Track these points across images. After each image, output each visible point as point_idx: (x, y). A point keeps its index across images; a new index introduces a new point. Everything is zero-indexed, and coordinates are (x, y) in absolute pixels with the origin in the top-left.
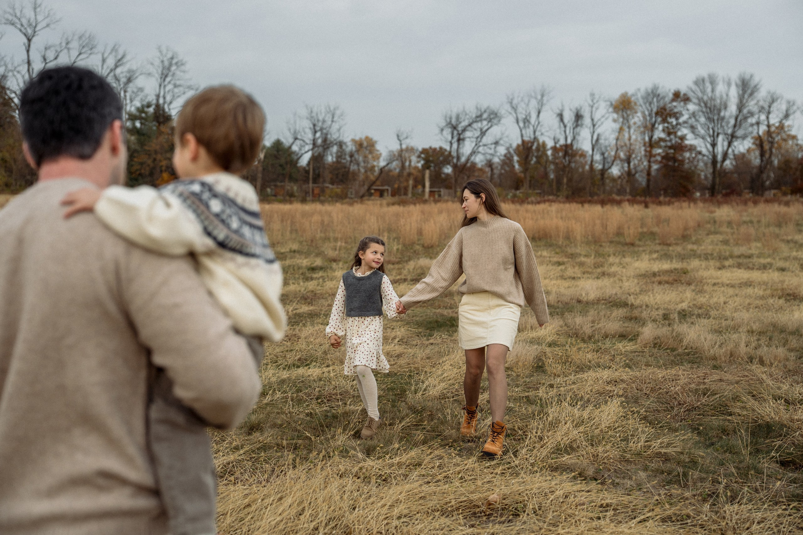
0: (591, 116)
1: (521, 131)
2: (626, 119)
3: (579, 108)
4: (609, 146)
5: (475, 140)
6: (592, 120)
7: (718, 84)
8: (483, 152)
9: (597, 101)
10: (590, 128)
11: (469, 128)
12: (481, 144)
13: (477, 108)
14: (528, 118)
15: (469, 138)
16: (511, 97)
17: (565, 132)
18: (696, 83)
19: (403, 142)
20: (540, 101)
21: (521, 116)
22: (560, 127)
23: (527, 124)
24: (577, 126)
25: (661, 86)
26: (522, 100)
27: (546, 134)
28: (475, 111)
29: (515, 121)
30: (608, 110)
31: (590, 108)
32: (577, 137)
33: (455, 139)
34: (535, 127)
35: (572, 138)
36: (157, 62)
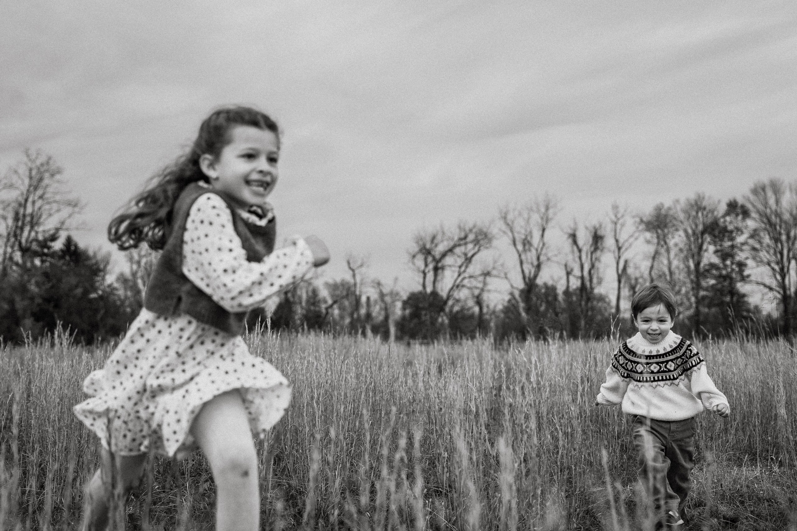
0: (615, 235)
1: (520, 256)
2: (662, 240)
3: (597, 226)
4: (642, 277)
5: (457, 269)
6: (617, 241)
7: (784, 193)
8: (468, 285)
9: (623, 216)
10: (614, 252)
11: (449, 253)
12: (466, 275)
13: (460, 227)
14: (529, 238)
15: (450, 266)
16: (504, 210)
17: (580, 258)
18: (755, 191)
19: (356, 272)
20: (544, 214)
21: (519, 237)
22: (573, 252)
23: (527, 247)
24: (596, 249)
25: (707, 195)
26: (520, 214)
27: (554, 259)
28: (458, 230)
29: (511, 242)
30: (637, 228)
31: (613, 226)
32: (597, 264)
33: (431, 266)
34: (539, 250)
35: (590, 267)
36: (23, 170)
